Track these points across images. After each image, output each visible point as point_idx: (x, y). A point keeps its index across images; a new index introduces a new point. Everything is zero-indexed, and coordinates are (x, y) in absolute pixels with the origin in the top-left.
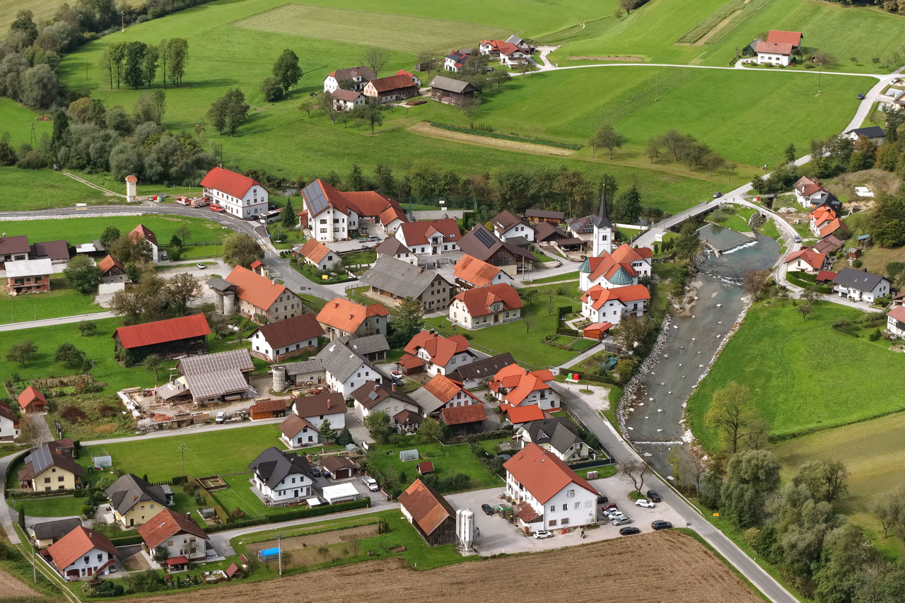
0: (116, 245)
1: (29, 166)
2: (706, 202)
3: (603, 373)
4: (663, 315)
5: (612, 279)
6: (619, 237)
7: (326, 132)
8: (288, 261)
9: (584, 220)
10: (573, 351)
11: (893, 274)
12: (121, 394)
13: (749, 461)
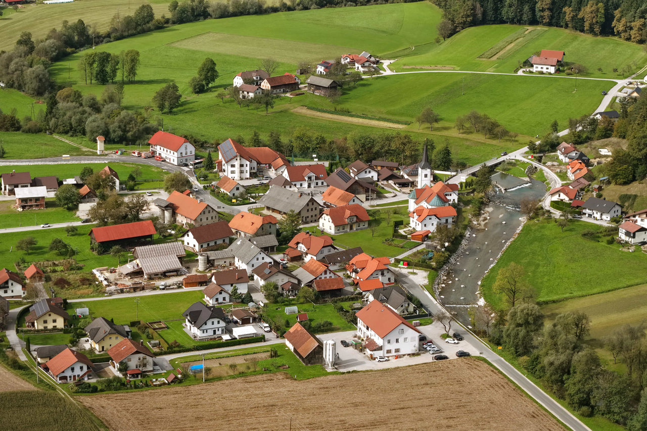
0: (91, 179)
1: (29, 131)
2: (496, 158)
3: (424, 261)
4: (465, 227)
5: (431, 203)
6: (436, 179)
7: (235, 112)
8: (209, 191)
9: (412, 166)
10: (403, 248)
11: (623, 202)
12: (94, 271)
13: (522, 311)
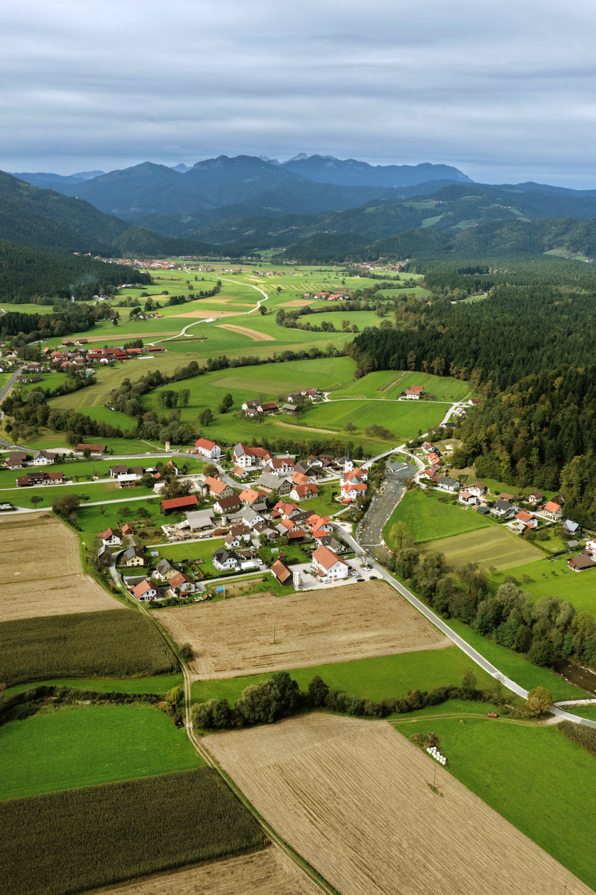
0: (161, 469)
1: (128, 438)
2: (388, 451)
3: (349, 518)
4: (372, 495)
5: (352, 481)
6: (355, 465)
7: (242, 426)
8: (228, 474)
9: (341, 458)
10: (338, 509)
11: (460, 479)
12: (162, 527)
13: (407, 552)
